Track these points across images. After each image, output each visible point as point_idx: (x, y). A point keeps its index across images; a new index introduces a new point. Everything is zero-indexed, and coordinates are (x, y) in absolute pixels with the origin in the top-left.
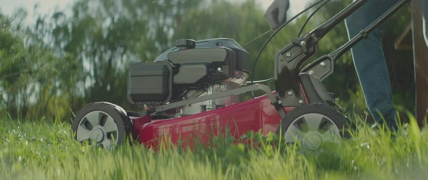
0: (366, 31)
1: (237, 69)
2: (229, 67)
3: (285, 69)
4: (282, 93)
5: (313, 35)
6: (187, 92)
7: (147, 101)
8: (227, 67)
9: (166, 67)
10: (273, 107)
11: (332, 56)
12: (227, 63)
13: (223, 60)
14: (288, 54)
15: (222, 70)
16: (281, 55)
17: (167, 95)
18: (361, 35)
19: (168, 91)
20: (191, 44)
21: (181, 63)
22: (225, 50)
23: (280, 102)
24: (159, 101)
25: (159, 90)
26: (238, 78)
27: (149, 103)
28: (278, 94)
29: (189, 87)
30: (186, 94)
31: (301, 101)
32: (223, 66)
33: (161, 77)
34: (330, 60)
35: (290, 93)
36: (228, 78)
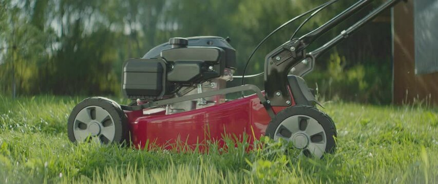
0: (348, 33)
1: (226, 67)
2: (221, 66)
3: (274, 71)
4: (270, 93)
5: (302, 41)
6: (180, 89)
7: (141, 96)
8: (218, 67)
9: (160, 64)
10: (262, 106)
11: (314, 55)
12: (218, 62)
13: (215, 59)
14: (278, 58)
15: (214, 68)
16: (271, 58)
17: (161, 90)
18: (342, 37)
19: (162, 87)
20: (184, 43)
21: (175, 61)
22: (217, 51)
23: (269, 102)
24: (153, 96)
25: (153, 86)
26: (226, 75)
27: (143, 98)
28: (267, 95)
29: (182, 84)
30: (178, 90)
31: (288, 102)
32: (215, 65)
33: (156, 74)
34: (312, 58)
35: (278, 94)
36: (219, 77)
